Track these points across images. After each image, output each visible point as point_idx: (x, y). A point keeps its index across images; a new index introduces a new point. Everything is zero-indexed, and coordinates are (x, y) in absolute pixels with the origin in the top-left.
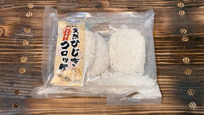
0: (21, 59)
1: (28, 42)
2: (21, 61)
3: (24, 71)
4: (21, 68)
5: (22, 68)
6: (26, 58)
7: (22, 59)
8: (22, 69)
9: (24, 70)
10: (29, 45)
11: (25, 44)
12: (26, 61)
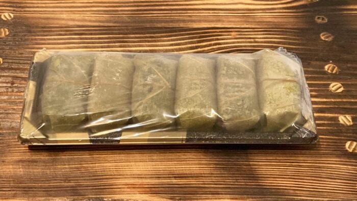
0: (342, 89)
1: (341, 122)
2: (341, 84)
3: (326, 67)
4: (336, 73)
5: (334, 72)
6: (333, 89)
7: (340, 87)
8: (332, 71)
9: (328, 70)
10: (336, 115)
11: (345, 117)
12: (330, 84)
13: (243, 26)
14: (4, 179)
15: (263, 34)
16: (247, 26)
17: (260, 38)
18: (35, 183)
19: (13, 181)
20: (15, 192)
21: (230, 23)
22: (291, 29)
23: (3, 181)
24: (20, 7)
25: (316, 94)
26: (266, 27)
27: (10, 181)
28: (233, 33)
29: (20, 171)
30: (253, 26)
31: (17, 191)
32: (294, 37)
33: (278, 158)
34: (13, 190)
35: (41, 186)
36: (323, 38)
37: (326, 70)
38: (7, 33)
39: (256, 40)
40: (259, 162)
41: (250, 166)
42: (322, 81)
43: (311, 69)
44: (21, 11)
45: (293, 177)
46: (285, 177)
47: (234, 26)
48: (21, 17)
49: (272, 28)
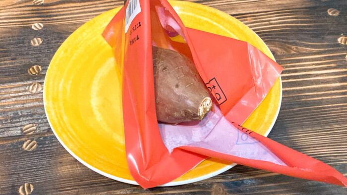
13: (256, 11)
14: (65, 179)
15: (276, 16)
16: (260, 10)
17: (274, 20)
18: (94, 179)
19: (73, 180)
20: (77, 190)
21: (244, 10)
22: (299, 8)
23: (64, 181)
24: (47, 16)
25: (335, 65)
26: (277, 9)
27: (70, 180)
28: (248, 18)
29: (78, 170)
30: (265, 10)
31: (79, 188)
32: (304, 16)
33: (314, 129)
34: (76, 189)
35: (100, 181)
36: (330, 14)
37: (340, 42)
38: (41, 42)
39: (271, 22)
40: (297, 134)
41: (290, 139)
42: (338, 53)
43: (326, 43)
44: (49, 20)
45: (331, 145)
46: (324, 145)
47: (248, 12)
48: (50, 26)
49: (283, 10)
